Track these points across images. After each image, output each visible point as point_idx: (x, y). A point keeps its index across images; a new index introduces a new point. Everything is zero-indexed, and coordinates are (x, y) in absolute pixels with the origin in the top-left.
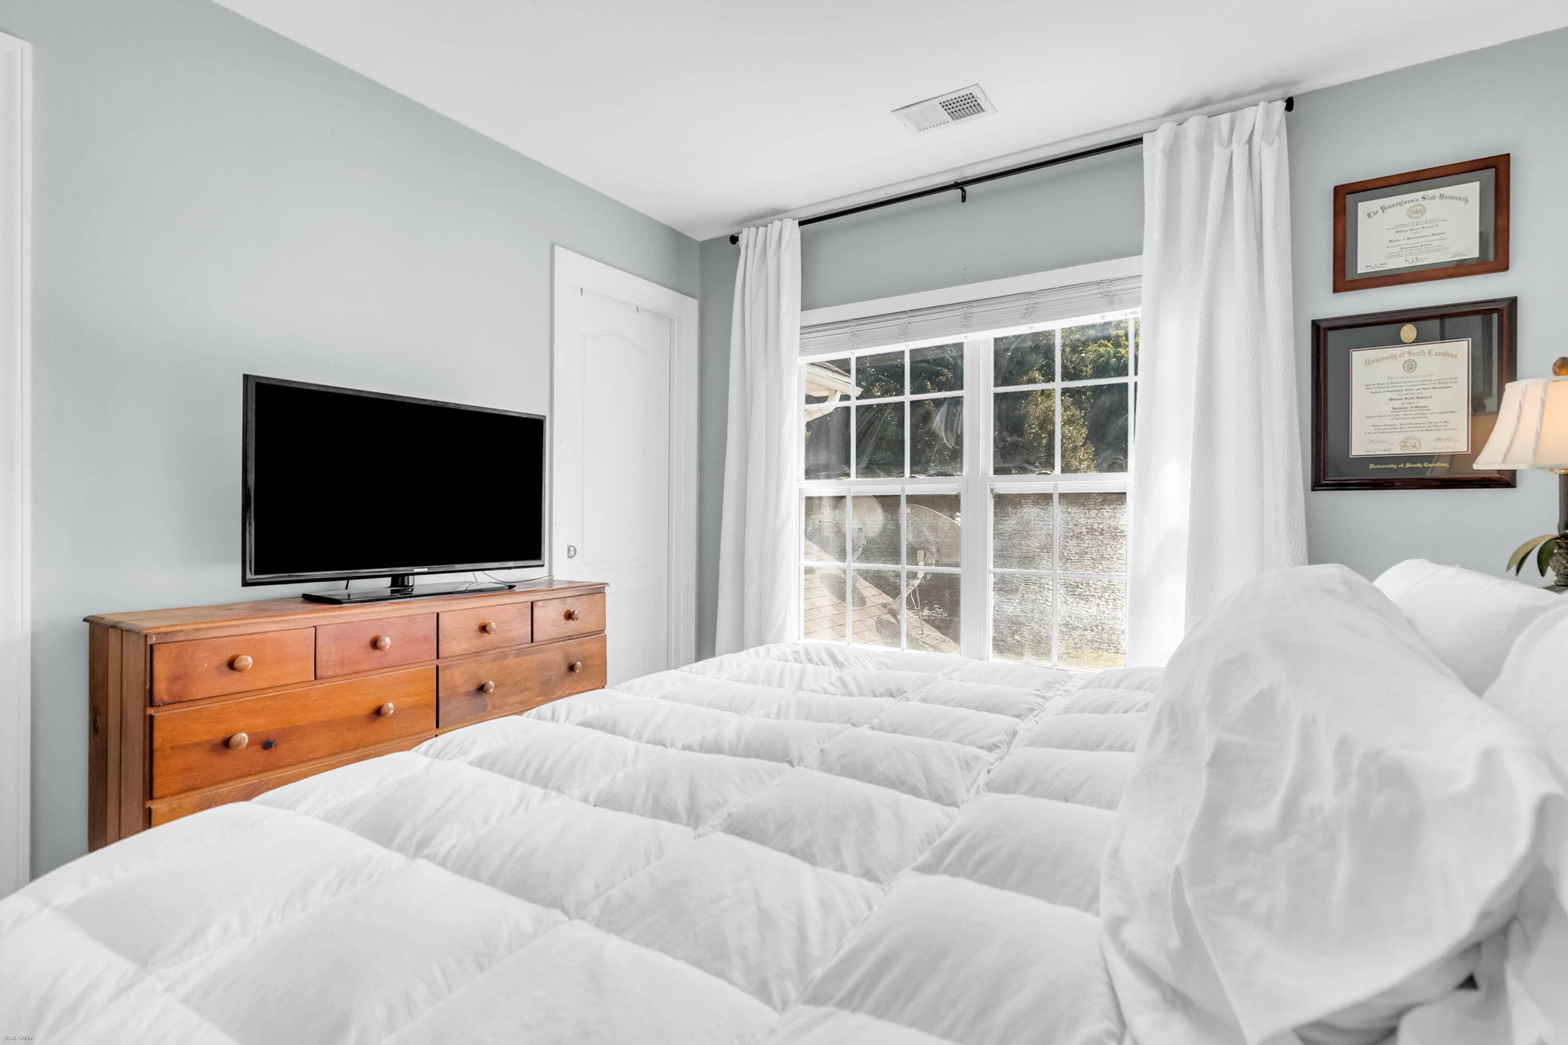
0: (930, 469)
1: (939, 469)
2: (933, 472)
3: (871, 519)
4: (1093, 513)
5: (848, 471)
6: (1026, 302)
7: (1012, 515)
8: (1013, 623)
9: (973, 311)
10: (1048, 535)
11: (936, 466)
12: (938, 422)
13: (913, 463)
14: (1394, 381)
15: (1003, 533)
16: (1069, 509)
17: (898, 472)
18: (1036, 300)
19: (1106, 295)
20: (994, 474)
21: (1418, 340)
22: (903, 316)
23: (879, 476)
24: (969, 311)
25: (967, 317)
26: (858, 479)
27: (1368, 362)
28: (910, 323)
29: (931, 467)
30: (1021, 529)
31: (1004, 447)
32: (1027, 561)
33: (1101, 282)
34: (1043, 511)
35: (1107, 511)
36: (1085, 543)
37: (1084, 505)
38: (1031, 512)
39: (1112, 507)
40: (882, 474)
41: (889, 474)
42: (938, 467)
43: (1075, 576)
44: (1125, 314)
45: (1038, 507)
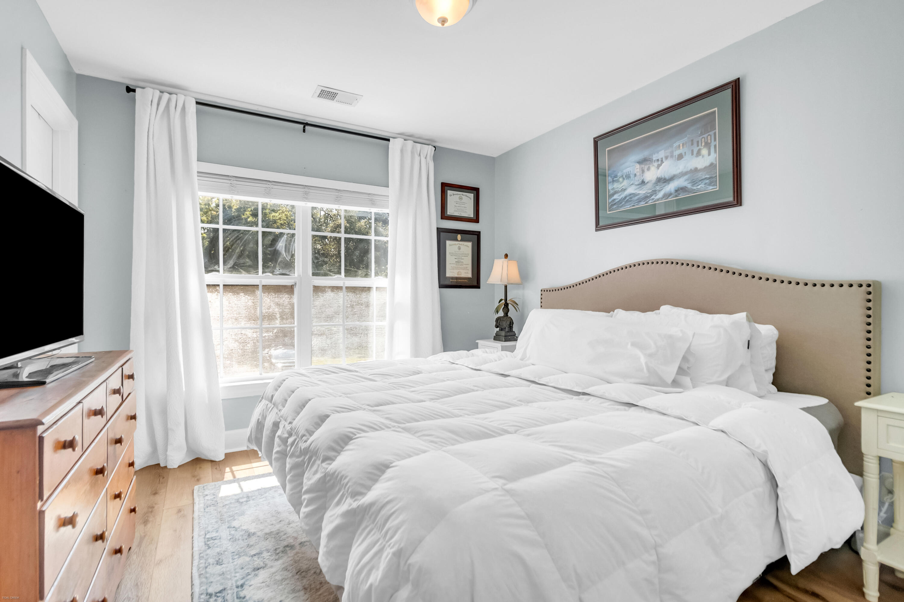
0: (276, 271)
1: (281, 271)
2: (278, 273)
3: (235, 299)
4: (358, 296)
5: (218, 269)
6: (337, 194)
7: (321, 297)
8: (322, 350)
9: (310, 191)
10: (339, 306)
11: (279, 269)
12: (281, 245)
13: (264, 266)
14: (456, 252)
15: (317, 306)
16: (348, 294)
17: (255, 271)
18: (341, 194)
19: (371, 200)
20: (312, 276)
21: (462, 240)
22: (269, 183)
23: (241, 273)
24: (308, 190)
25: (306, 193)
26: (225, 274)
27: (450, 245)
28: (273, 188)
29: (277, 270)
30: (326, 304)
31: (318, 262)
32: (328, 319)
33: (369, 194)
34: (336, 295)
35: (364, 295)
36: (355, 309)
37: (354, 292)
38: (329, 295)
39: (366, 293)
40: (244, 272)
41: (248, 272)
42: (281, 270)
43: (350, 323)
44: (378, 211)
45: (334, 293)
